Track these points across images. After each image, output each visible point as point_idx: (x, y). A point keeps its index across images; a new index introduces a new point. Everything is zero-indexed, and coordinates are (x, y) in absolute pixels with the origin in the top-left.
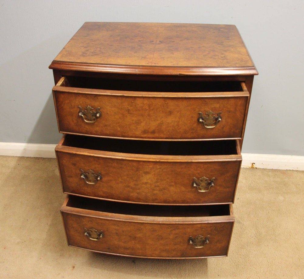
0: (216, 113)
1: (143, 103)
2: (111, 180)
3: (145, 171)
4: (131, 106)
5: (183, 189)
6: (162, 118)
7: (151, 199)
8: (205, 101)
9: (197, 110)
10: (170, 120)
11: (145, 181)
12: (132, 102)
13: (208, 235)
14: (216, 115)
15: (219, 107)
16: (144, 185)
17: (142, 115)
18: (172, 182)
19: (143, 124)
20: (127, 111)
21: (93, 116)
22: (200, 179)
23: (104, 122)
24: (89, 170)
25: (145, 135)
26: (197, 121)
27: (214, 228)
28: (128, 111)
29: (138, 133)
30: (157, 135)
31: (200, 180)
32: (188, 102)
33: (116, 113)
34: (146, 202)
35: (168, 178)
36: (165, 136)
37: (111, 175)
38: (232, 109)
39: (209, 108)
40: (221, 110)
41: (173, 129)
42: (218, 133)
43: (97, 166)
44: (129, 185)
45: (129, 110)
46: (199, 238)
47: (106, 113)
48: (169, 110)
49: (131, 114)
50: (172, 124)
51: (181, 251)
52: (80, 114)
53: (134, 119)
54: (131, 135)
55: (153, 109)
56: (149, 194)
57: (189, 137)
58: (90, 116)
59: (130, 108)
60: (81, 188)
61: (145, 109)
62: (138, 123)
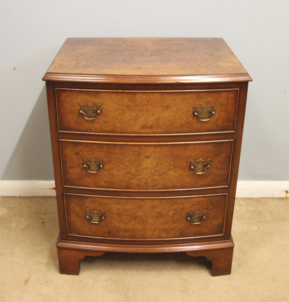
0: (209, 106)
1: (142, 98)
2: (112, 168)
3: (146, 155)
4: (131, 102)
6: (160, 112)
7: (151, 186)
8: (199, 95)
9: (192, 104)
10: (167, 114)
11: (145, 166)
12: (131, 98)
13: (205, 210)
14: (210, 109)
15: (212, 100)
16: (144, 170)
17: (141, 111)
18: (171, 165)
19: (142, 119)
20: (126, 106)
21: (93, 113)
22: (197, 161)
23: (104, 118)
24: (92, 158)
25: (144, 131)
26: (192, 115)
27: (210, 201)
28: (128, 106)
29: (136, 128)
30: (154, 130)
32: (183, 96)
33: (116, 109)
34: (146, 189)
35: (167, 162)
36: (162, 131)
37: (113, 162)
38: (224, 103)
39: (203, 102)
40: (214, 104)
41: (170, 123)
42: (212, 126)
44: (131, 171)
45: (129, 105)
46: (197, 214)
47: (107, 110)
48: (166, 104)
49: (131, 109)
50: (169, 118)
51: (179, 229)
52: (81, 111)
53: (134, 114)
54: (130, 131)
55: (151, 104)
56: (149, 180)
57: (185, 131)
58: (90, 113)
59: (130, 104)
61: (144, 104)
62: (137, 118)
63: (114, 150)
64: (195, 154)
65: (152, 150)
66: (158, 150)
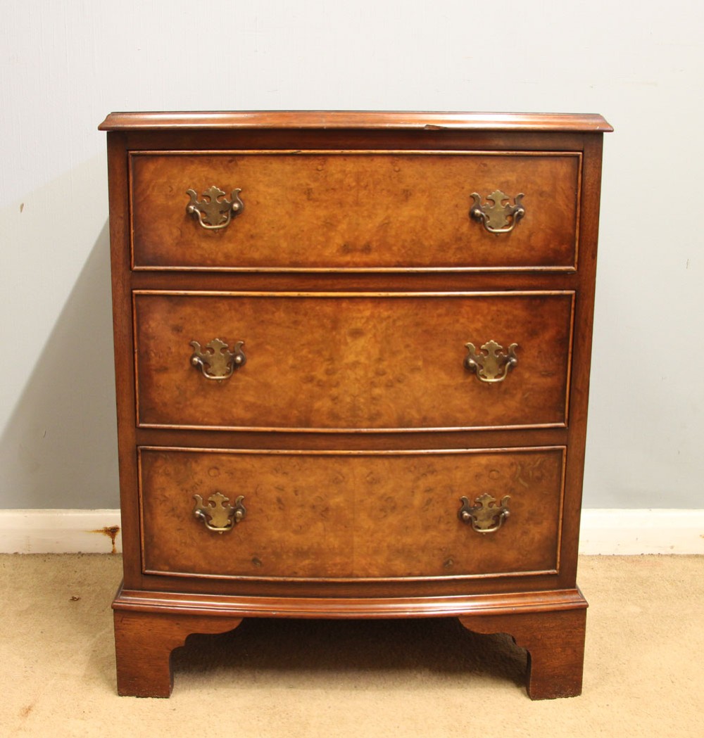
0: (510, 197)
1: (344, 171)
2: (267, 366)
3: (353, 326)
4: (316, 180)
5: (444, 378)
6: (388, 208)
7: (366, 416)
8: (485, 165)
9: (467, 187)
10: (407, 212)
11: (351, 358)
12: (318, 170)
13: (506, 493)
14: (512, 202)
15: (517, 180)
16: (349, 372)
17: (341, 204)
18: (416, 358)
19: (343, 226)
20: (305, 193)
21: (222, 212)
22: (483, 346)
23: (247, 226)
24: (214, 339)
25: (348, 258)
26: (469, 219)
27: (519, 468)
28: (308, 192)
29: (330, 252)
30: (374, 256)
31: (483, 350)
32: (445, 166)
33: (278, 200)
34: (354, 427)
35: (407, 346)
36: (394, 260)
37: (268, 347)
38: (546, 189)
39: (493, 183)
40: (522, 189)
41: (414, 238)
43: (236, 324)
44: (313, 373)
45: (311, 189)
46: (485, 503)
47: (255, 203)
48: (402, 186)
49: (315, 200)
50: (412, 225)
51: (441, 550)
52: (192, 207)
53: (322, 213)
54: (312, 259)
55: (367, 186)
56: (362, 400)
57: (452, 260)
58: (214, 212)
59: (313, 185)
60: (188, 403)
61: (349, 185)
62: (330, 224)
63: (273, 313)
64: (479, 325)
65: (367, 313)
66: (385, 314)
